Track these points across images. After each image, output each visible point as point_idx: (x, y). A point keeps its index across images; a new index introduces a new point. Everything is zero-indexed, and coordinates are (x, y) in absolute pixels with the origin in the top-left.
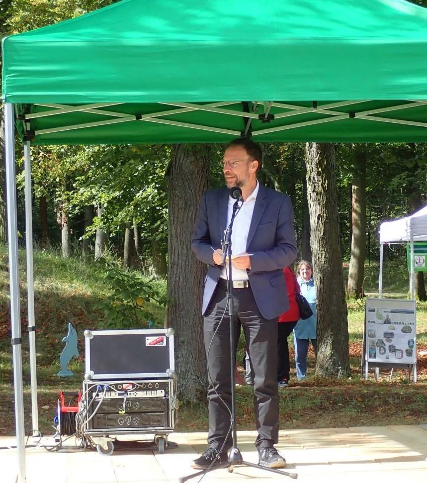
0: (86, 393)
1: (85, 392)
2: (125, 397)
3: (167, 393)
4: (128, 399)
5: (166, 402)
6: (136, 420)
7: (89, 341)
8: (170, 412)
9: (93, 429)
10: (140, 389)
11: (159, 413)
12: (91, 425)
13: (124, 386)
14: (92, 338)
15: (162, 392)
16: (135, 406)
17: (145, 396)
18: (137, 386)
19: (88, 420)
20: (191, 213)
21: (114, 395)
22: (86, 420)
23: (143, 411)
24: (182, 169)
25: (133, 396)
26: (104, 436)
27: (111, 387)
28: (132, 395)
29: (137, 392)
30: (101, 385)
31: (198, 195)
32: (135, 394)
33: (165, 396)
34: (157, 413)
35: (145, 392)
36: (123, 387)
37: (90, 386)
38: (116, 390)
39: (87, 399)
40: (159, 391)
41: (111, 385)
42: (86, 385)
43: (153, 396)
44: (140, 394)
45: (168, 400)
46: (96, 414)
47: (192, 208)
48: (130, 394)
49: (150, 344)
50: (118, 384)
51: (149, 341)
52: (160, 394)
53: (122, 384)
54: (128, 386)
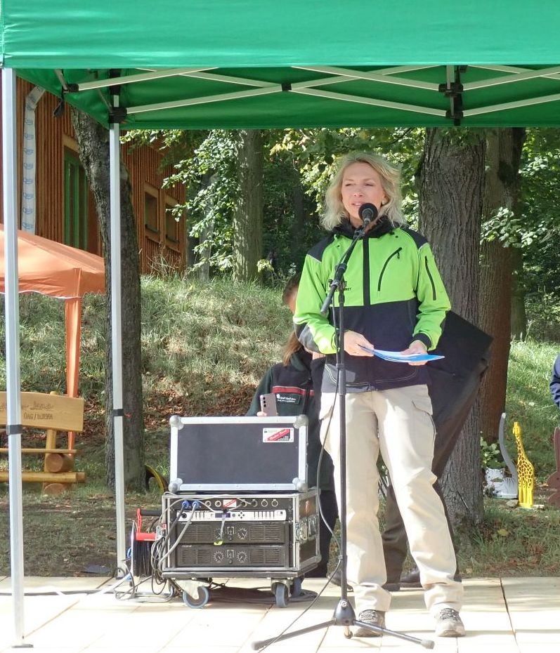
0: (167, 512)
1: (166, 510)
2: (224, 519)
3: (290, 515)
4: (227, 523)
5: (287, 528)
6: (242, 555)
7: (177, 433)
8: (294, 544)
9: (177, 566)
10: (249, 509)
11: (277, 546)
12: (174, 561)
13: (225, 502)
14: (181, 428)
15: (282, 513)
16: (241, 534)
17: (257, 519)
18: (244, 503)
19: (169, 551)
20: (452, 236)
21: (209, 516)
22: (167, 551)
23: (253, 542)
24: (438, 167)
25: (237, 519)
26: (193, 579)
27: (205, 504)
28: (236, 517)
29: (244, 513)
30: (189, 501)
31: (463, 207)
32: (241, 515)
33: (287, 520)
34: (274, 546)
35: (257, 513)
36: (222, 503)
37: (172, 501)
38: (211, 509)
39: (169, 522)
40: (277, 512)
41: (204, 501)
42: (167, 500)
43: (268, 519)
44: (249, 516)
45: (291, 526)
46: (179, 544)
47: (454, 227)
48: (234, 515)
49: (269, 439)
50: (216, 499)
51: (268, 435)
52: (280, 516)
53: (221, 500)
54: (230, 503)
